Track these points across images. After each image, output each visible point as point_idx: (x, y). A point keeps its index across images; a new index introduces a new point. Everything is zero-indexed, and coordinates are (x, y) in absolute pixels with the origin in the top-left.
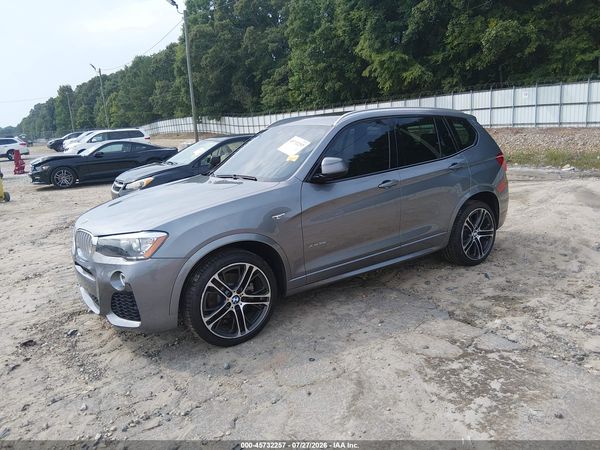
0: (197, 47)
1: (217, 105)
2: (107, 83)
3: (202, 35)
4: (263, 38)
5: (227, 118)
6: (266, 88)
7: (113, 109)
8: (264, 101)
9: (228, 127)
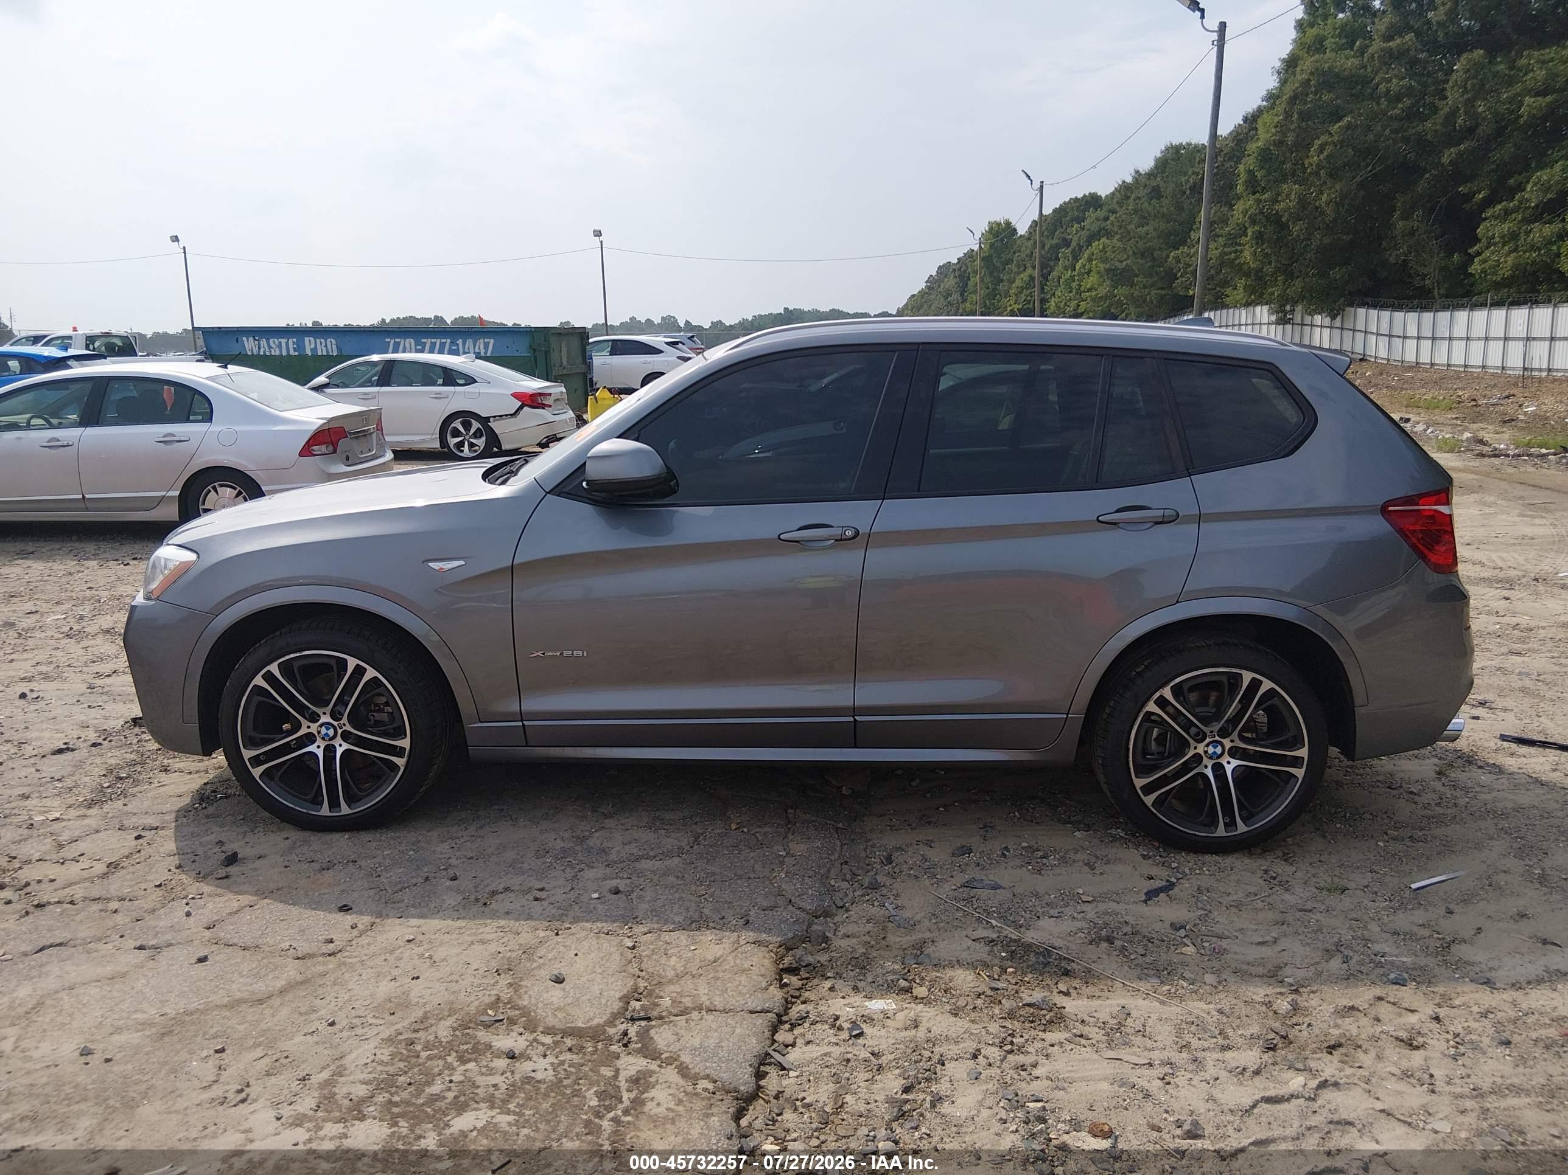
0: (1304, 116)
1: (1337, 274)
2: (1091, 215)
3: (1328, 80)
4: (1510, 82)
5: (1361, 312)
6: (1491, 228)
7: (1091, 280)
8: (1476, 267)
9: (1360, 337)
